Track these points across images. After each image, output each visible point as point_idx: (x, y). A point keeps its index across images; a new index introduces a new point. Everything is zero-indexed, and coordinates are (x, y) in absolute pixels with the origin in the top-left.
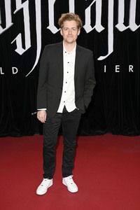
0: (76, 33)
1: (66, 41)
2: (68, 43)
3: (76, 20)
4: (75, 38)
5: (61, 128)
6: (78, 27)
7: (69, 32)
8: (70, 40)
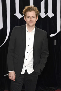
0: (35, 20)
1: (28, 25)
2: (30, 26)
3: (35, 11)
4: (35, 23)
7: (30, 19)
8: (31, 24)
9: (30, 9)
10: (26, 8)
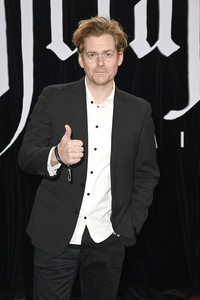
3: (112, 33)
5: (77, 281)
6: (118, 48)
7: (98, 60)
9: (96, 29)
10: (83, 24)
